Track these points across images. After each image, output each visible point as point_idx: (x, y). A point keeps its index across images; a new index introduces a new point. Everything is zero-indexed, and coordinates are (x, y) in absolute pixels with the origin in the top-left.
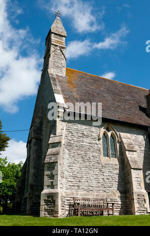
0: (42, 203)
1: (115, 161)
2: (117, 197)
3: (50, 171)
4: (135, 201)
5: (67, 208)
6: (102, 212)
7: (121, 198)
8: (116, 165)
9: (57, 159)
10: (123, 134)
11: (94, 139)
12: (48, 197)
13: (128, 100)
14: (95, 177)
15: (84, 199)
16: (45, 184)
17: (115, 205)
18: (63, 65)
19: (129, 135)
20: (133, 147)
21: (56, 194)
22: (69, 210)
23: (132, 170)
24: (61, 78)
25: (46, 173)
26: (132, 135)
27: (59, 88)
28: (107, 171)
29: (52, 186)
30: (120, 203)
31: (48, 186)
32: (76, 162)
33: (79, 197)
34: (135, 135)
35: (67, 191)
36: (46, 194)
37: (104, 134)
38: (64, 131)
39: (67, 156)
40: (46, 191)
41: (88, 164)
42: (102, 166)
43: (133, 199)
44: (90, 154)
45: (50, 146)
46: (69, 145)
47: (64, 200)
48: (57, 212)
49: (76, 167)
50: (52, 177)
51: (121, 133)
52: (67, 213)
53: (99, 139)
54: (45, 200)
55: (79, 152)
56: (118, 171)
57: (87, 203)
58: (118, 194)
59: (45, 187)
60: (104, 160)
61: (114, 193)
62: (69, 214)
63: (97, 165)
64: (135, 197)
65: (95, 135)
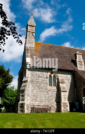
0: (19, 107)
1: (55, 88)
2: (55, 105)
3: (22, 93)
4: (62, 106)
5: (30, 109)
6: (47, 111)
7: (57, 105)
8: (55, 90)
9: (25, 88)
10: (59, 75)
11: (44, 78)
12: (21, 105)
13: (67, 57)
14: (44, 95)
15: (38, 106)
16: (20, 99)
17: (52, 108)
18: (33, 41)
19: (63, 75)
20: (64, 81)
21: (24, 103)
22: (31, 110)
23: (62, 92)
24: (32, 49)
25: (21, 94)
26: (65, 75)
27: (29, 54)
28: (50, 93)
29: (23, 100)
30: (56, 107)
31: (21, 100)
32: (35, 89)
33: (36, 105)
34: (66, 75)
35: (31, 102)
36: (20, 103)
37: (50, 75)
38: (30, 75)
39: (31, 86)
40: (20, 102)
41: (41, 90)
42: (48, 91)
43: (61, 105)
44: (42, 85)
45: (23, 82)
46: (32, 81)
47: (28, 106)
48: (24, 111)
49: (35, 92)
50: (23, 96)
51: (58, 75)
52: (30, 111)
53: (47, 78)
54: (20, 106)
55: (37, 84)
56: (56, 93)
57: (39, 107)
58: (55, 103)
59: (20, 100)
60: (49, 87)
61: (53, 103)
62: (31, 112)
63: (45, 90)
64: (62, 104)
65: (45, 76)
